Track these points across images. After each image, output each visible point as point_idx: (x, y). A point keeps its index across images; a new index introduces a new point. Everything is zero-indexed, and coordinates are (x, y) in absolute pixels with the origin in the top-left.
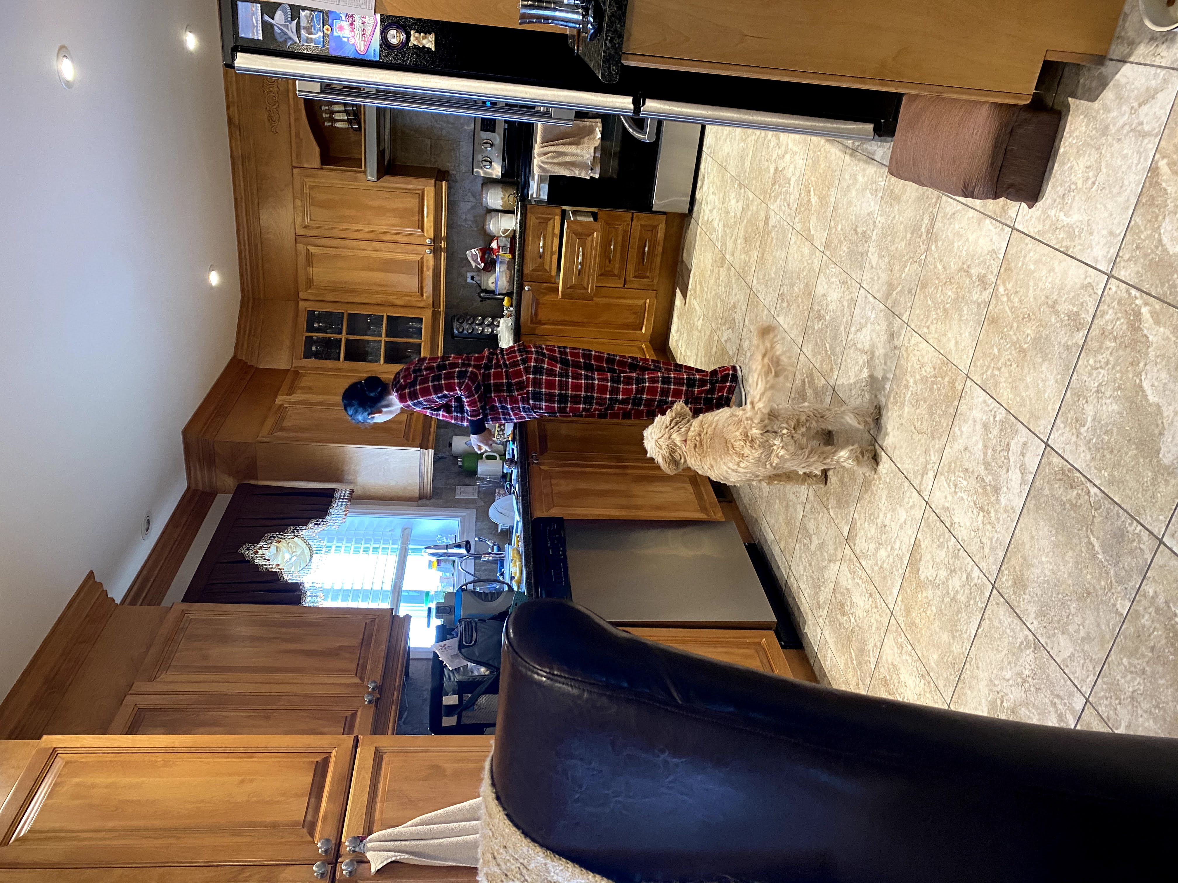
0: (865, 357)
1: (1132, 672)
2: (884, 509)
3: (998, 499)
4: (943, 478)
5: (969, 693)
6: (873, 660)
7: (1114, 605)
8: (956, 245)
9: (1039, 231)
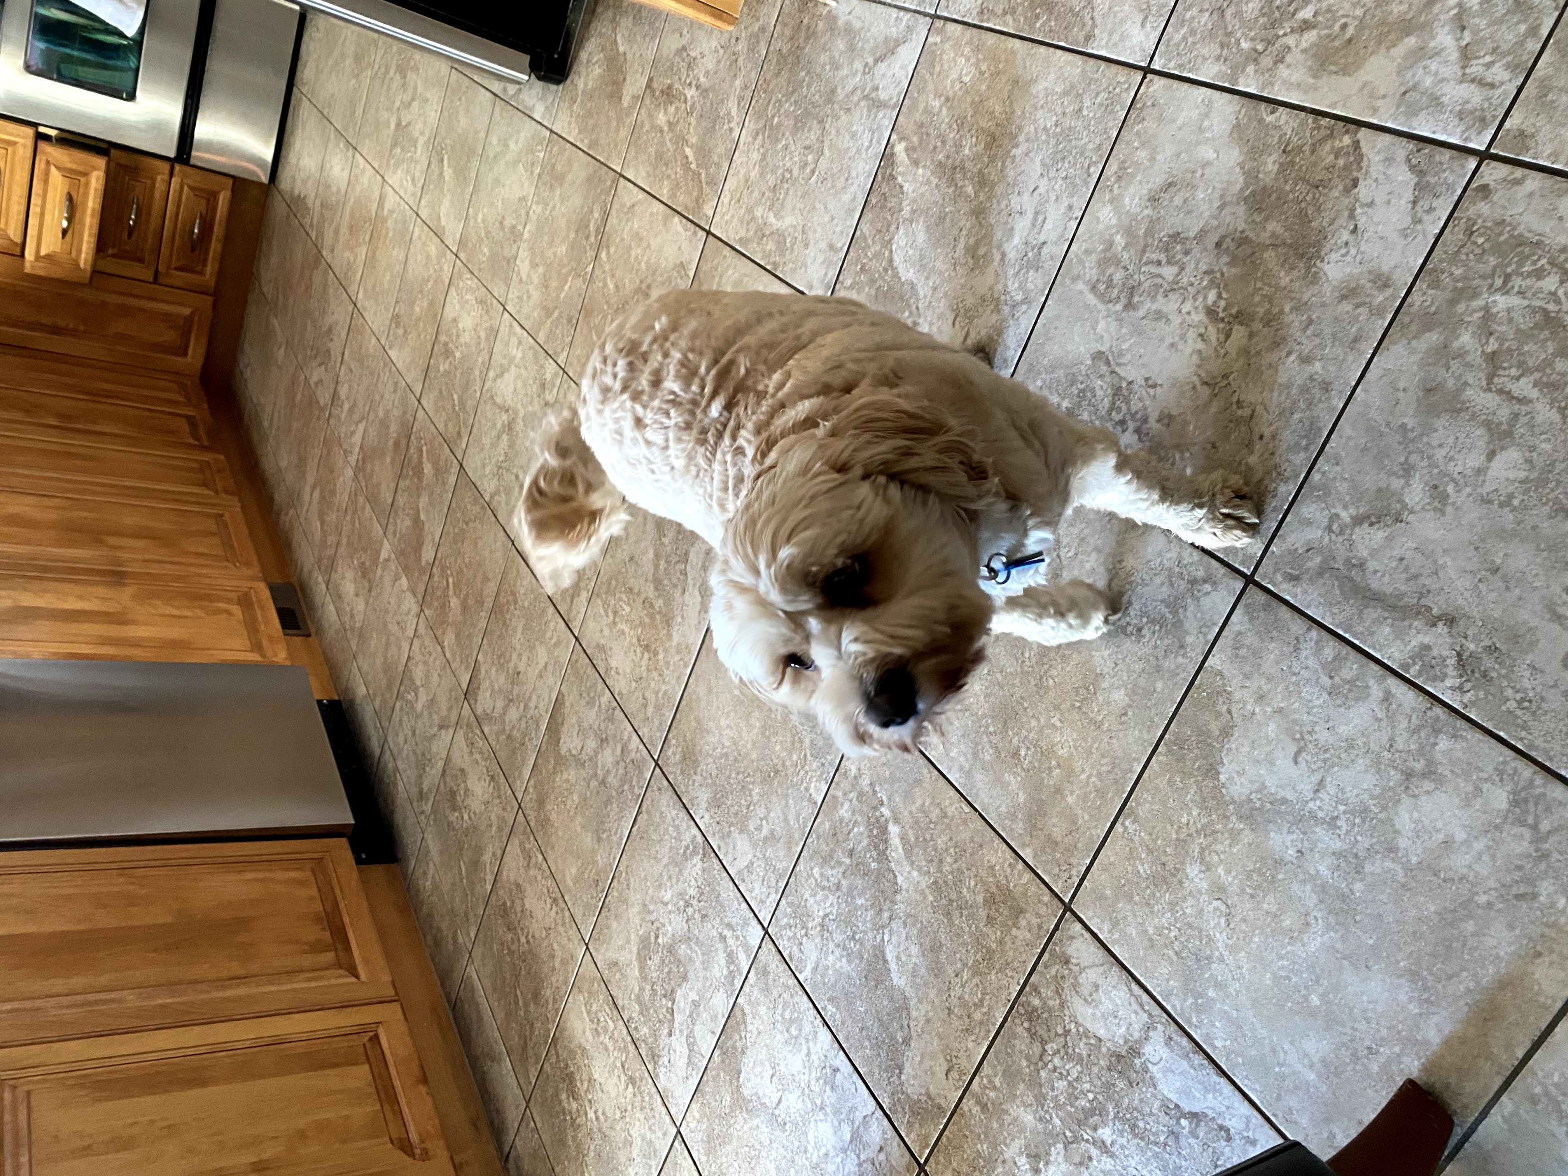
0: (505, 417)
1: (823, 888)
2: (518, 647)
3: (669, 636)
4: (599, 601)
5: (615, 925)
6: (490, 878)
7: (807, 789)
8: (633, 253)
9: (741, 239)
